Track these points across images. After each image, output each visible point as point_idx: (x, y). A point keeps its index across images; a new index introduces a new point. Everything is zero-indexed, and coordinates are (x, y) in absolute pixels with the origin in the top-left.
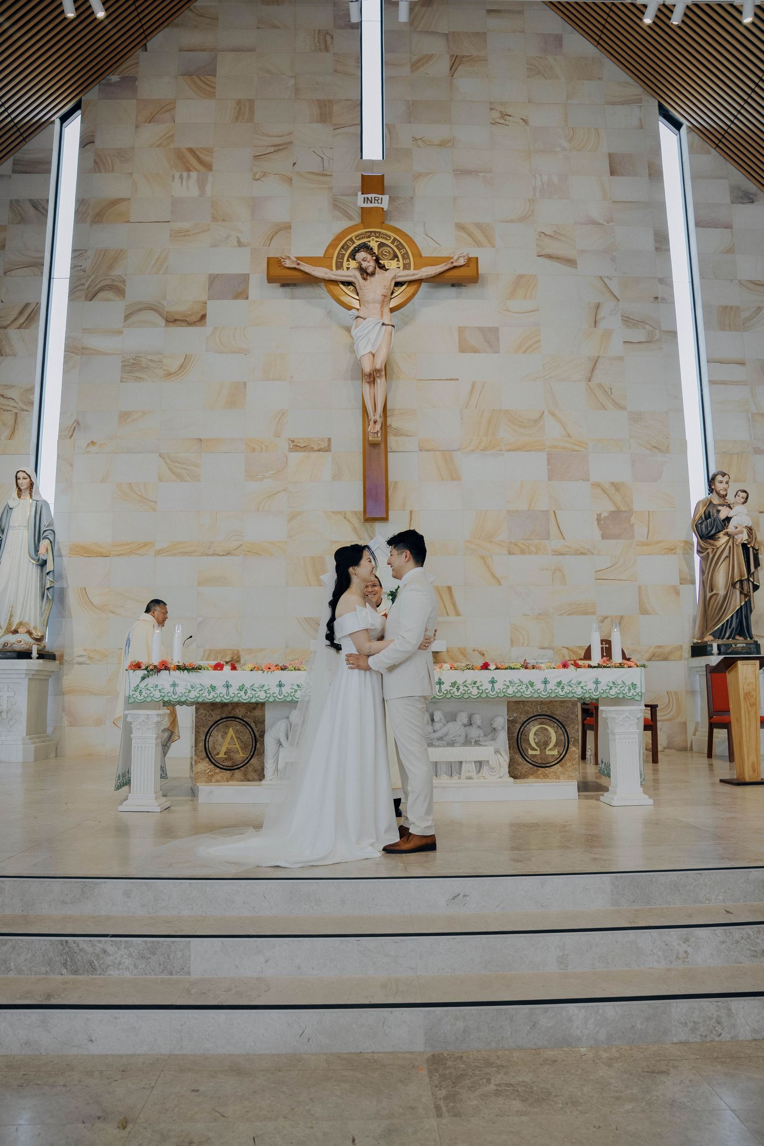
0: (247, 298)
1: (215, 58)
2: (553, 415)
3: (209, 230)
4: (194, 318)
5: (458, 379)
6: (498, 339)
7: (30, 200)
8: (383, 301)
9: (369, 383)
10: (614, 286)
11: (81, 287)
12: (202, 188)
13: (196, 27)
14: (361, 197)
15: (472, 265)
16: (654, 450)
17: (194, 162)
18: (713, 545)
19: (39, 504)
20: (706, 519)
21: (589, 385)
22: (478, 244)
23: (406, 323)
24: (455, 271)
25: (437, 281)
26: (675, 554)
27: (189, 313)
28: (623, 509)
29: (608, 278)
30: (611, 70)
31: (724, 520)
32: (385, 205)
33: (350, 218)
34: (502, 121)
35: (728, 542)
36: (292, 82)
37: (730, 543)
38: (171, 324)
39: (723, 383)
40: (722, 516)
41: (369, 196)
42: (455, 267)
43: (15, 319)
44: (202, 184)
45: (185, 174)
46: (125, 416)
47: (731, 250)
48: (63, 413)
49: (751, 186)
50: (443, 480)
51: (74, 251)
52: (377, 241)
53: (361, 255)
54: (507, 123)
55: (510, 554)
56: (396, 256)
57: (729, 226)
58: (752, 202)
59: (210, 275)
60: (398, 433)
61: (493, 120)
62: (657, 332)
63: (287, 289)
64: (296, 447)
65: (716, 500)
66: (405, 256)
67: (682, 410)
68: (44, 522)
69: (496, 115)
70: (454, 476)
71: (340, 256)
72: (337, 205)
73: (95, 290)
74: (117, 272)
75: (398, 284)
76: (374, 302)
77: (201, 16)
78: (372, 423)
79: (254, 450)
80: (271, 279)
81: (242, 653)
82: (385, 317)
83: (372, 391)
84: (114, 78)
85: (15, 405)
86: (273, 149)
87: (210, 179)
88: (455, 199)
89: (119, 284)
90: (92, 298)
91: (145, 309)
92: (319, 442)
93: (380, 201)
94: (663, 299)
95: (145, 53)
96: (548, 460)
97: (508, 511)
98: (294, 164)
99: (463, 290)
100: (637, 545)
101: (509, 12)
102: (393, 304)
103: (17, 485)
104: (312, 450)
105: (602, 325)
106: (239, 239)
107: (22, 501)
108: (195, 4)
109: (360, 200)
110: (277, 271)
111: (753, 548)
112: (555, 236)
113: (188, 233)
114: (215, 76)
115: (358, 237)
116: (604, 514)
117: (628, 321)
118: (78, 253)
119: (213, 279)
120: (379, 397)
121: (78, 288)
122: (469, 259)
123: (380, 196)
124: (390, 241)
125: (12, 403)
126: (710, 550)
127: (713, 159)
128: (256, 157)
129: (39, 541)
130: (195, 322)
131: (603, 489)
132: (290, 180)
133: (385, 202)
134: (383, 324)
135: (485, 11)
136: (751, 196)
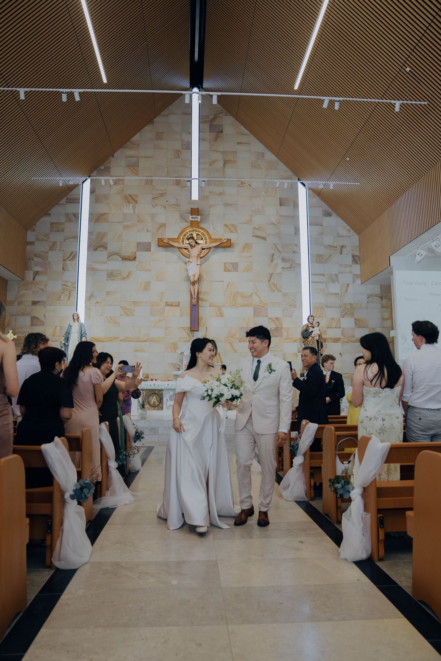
0: (150, 251)
1: (138, 160)
2: (256, 294)
3: (137, 225)
4: (132, 258)
5: (223, 281)
6: (238, 267)
7: (73, 213)
8: (198, 256)
9: (193, 285)
10: (279, 247)
11: (92, 246)
12: (134, 210)
13: (132, 148)
14: (191, 217)
15: (229, 242)
16: (291, 306)
17: (131, 200)
18: (307, 340)
19: (81, 324)
20: (305, 331)
21: (269, 284)
22: (232, 232)
23: (206, 261)
24: (223, 244)
25: (217, 247)
26: (297, 342)
27: (130, 256)
28: (279, 327)
29: (277, 244)
30: (282, 166)
31: (311, 332)
32: (199, 220)
33: (187, 222)
34: (242, 185)
35: (312, 339)
36: (166, 170)
37: (313, 340)
38: (124, 260)
39: (316, 282)
40: (310, 331)
41: (193, 216)
42: (223, 243)
43: (68, 257)
44: (134, 208)
45: (128, 204)
46: (108, 293)
47: (322, 234)
48: (86, 292)
49: (330, 210)
50: (218, 316)
51: (88, 233)
52: (196, 233)
53: (191, 240)
54: (243, 186)
55: (240, 342)
56: (202, 239)
57: (321, 225)
58: (330, 216)
59: (137, 242)
60: (203, 300)
61: (238, 185)
62: (294, 264)
63: (165, 248)
64: (167, 304)
65: (310, 325)
66: (206, 239)
67: (301, 292)
68: (83, 331)
69: (240, 183)
70: (221, 315)
71: (183, 239)
72: (183, 218)
73: (96, 247)
74: (104, 240)
75: (203, 249)
76: (195, 257)
77: (133, 144)
78: (193, 298)
79: (153, 305)
80: (159, 246)
81: (149, 375)
82: (198, 262)
83: (194, 287)
84: (102, 168)
85: (70, 288)
86: (159, 195)
87: (137, 206)
88: (224, 215)
89: (105, 245)
90: (95, 250)
91: (115, 254)
92: (176, 303)
93: (197, 218)
94: (297, 252)
95: (113, 158)
96: (254, 310)
97: (240, 327)
98: (167, 201)
99: (226, 249)
100: (284, 339)
101: (245, 143)
102: (202, 256)
103: (73, 318)
104: (173, 306)
105: (274, 262)
106: (147, 229)
107: (75, 324)
108: (131, 140)
109: (190, 218)
110: (161, 244)
111: (321, 342)
112: (259, 229)
113: (129, 227)
114: (138, 167)
115: (190, 232)
116: (273, 329)
117: (283, 260)
118: (90, 233)
119: (138, 244)
120: (196, 289)
121: (90, 247)
122: (228, 240)
123: (197, 216)
124: (201, 233)
125: (68, 288)
126: (306, 342)
127: (317, 200)
128: (154, 198)
129: (82, 338)
130: (132, 260)
131: (272, 320)
132: (165, 207)
133: (199, 218)
134: (198, 264)
135: (236, 143)
136: (330, 214)
